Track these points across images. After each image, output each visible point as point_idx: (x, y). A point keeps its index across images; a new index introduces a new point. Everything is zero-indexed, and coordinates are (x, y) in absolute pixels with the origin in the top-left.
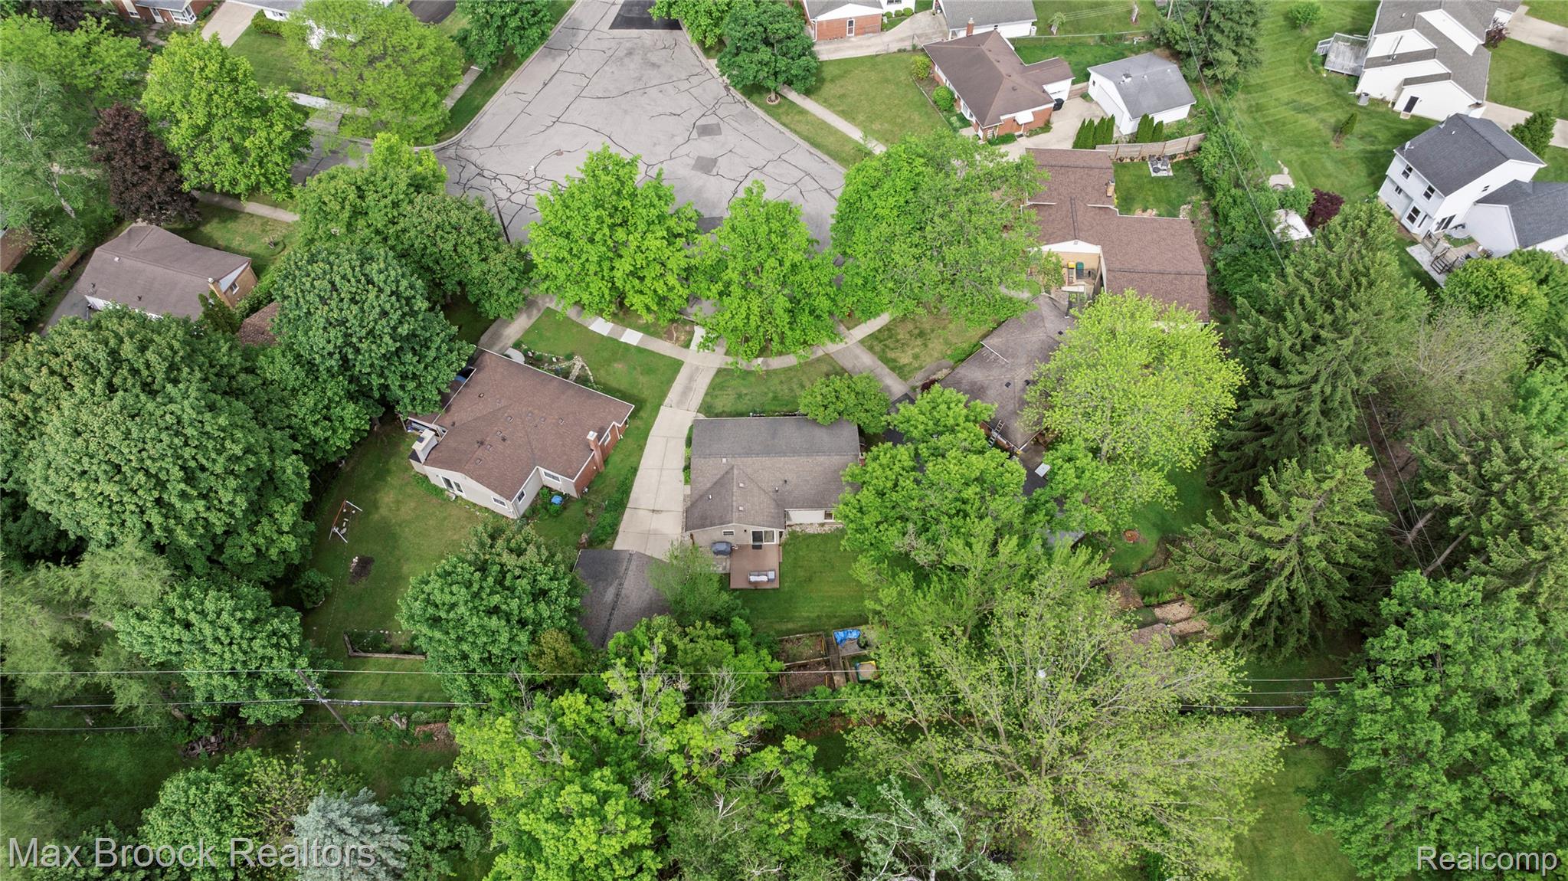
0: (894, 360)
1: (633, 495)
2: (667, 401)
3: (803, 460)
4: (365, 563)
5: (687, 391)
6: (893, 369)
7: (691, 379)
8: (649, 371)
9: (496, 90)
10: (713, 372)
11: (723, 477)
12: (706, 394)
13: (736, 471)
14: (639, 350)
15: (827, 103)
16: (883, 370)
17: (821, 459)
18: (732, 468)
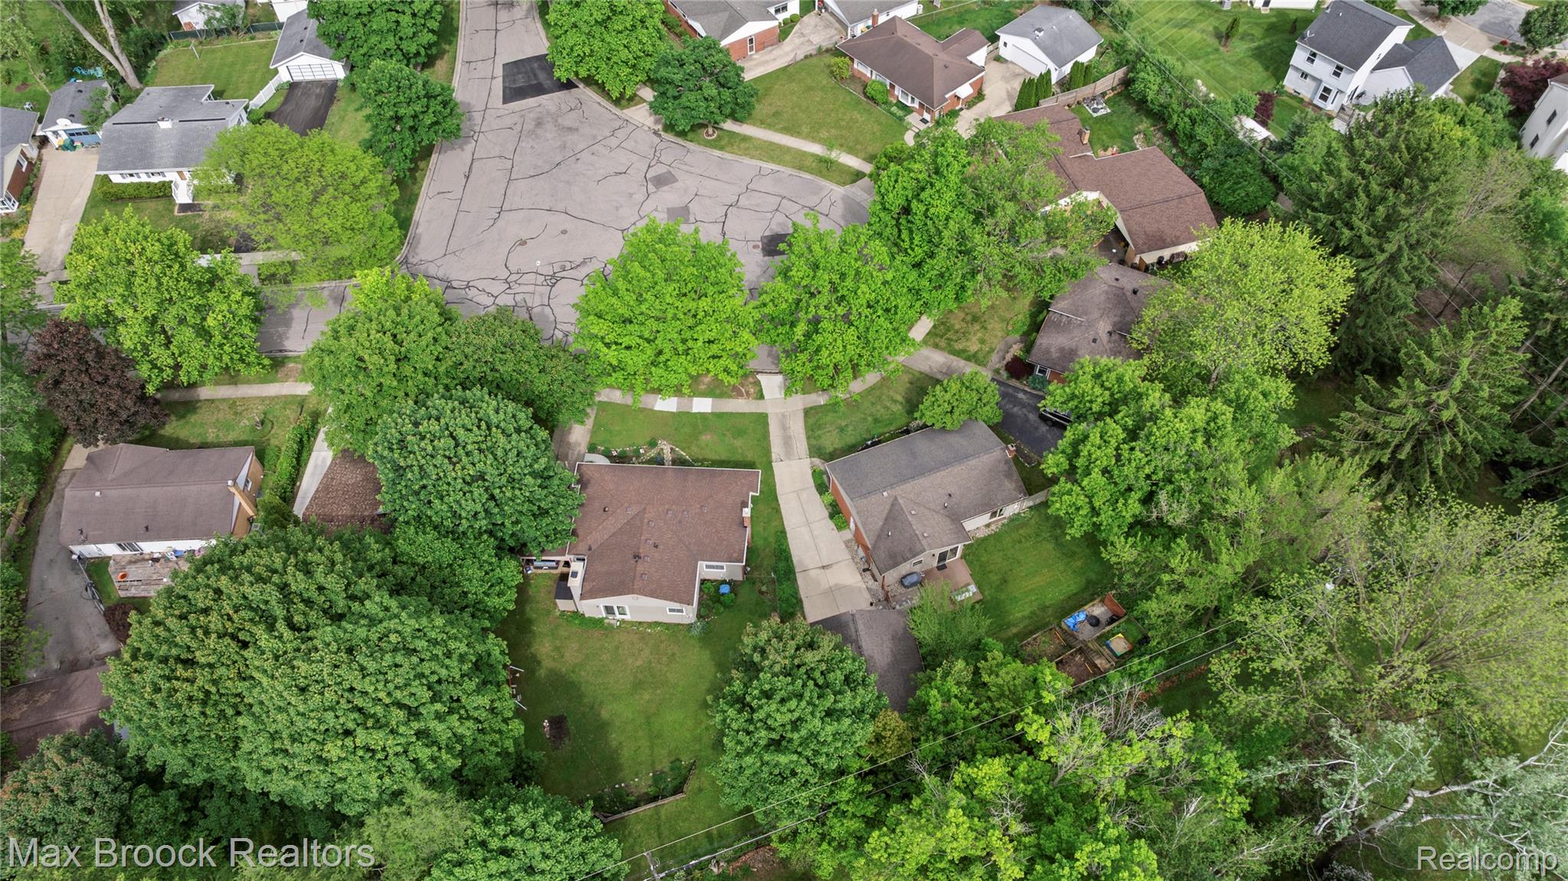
0: (964, 351)
1: (795, 559)
2: (774, 456)
3: (957, 469)
4: (558, 723)
5: (787, 441)
6: (968, 359)
7: (784, 428)
8: (739, 433)
9: (417, 195)
10: (802, 415)
11: (890, 511)
12: (808, 438)
13: (901, 501)
14: (719, 416)
15: (763, 123)
16: (959, 363)
17: (973, 462)
18: (896, 499)
